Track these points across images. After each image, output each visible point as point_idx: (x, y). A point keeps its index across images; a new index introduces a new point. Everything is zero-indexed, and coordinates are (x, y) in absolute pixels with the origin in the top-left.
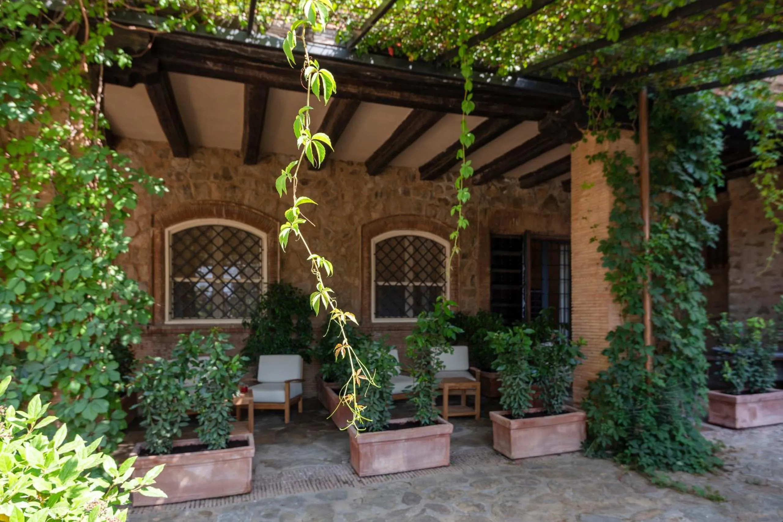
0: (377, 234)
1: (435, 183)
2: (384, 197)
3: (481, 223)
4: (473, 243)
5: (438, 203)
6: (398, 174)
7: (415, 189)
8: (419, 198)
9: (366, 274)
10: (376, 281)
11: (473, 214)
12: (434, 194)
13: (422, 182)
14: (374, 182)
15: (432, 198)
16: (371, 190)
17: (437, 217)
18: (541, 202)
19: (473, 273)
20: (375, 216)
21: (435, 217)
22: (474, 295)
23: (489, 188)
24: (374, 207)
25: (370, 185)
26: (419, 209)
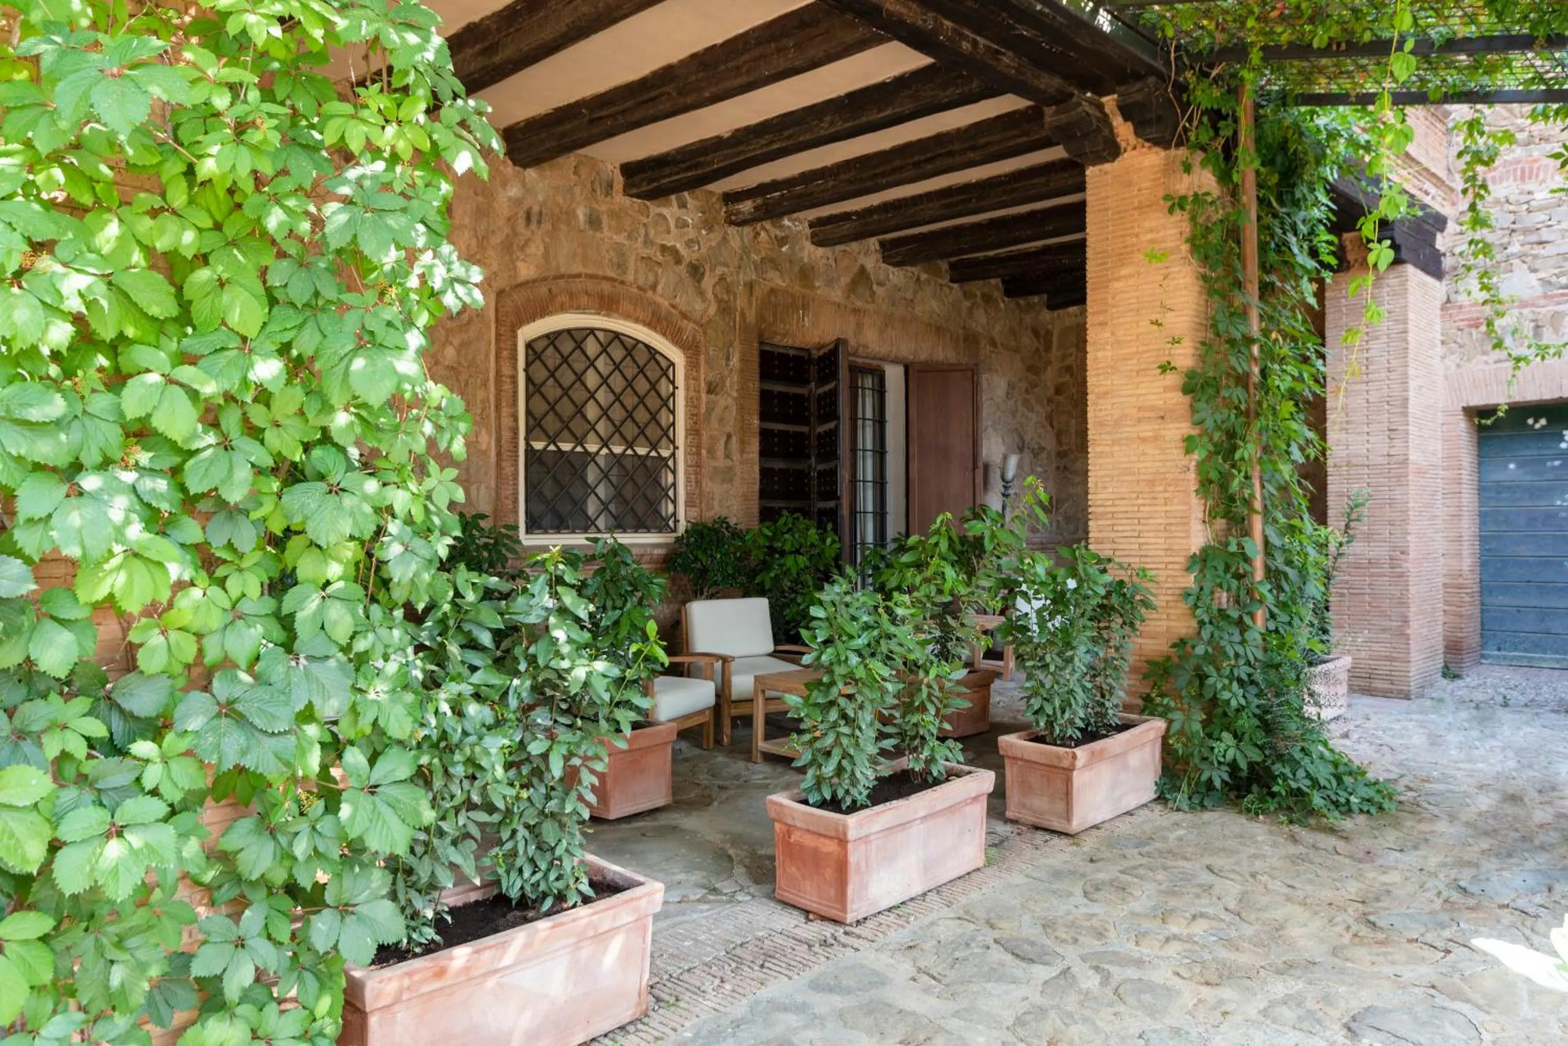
0: (532, 318)
1: (654, 208)
2: (547, 226)
3: (743, 315)
4: (728, 359)
5: (660, 258)
6: (576, 172)
7: (613, 215)
8: (620, 238)
9: (506, 421)
10: (527, 439)
11: (728, 291)
12: (652, 232)
13: (627, 201)
14: (524, 185)
15: (648, 242)
16: (517, 202)
17: (659, 288)
18: (845, 280)
19: (729, 429)
20: (526, 271)
21: (654, 288)
22: (731, 480)
23: (758, 234)
24: (522, 248)
25: (514, 191)
26: (622, 266)
